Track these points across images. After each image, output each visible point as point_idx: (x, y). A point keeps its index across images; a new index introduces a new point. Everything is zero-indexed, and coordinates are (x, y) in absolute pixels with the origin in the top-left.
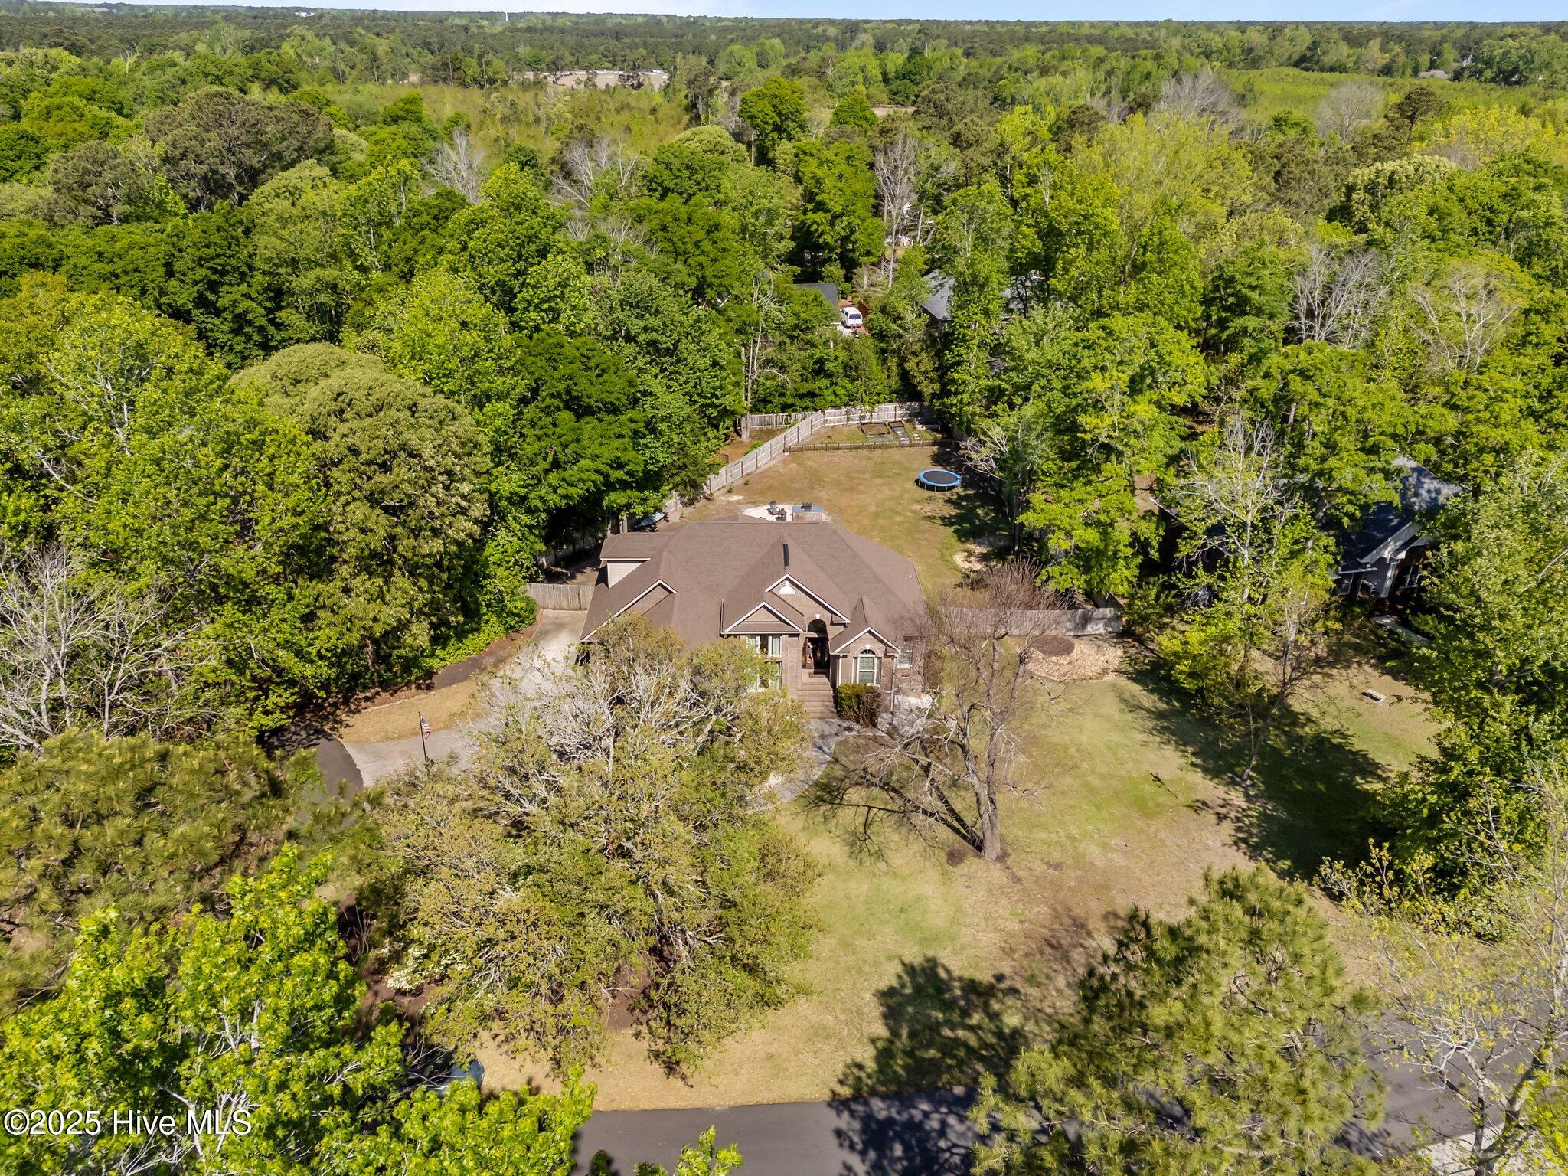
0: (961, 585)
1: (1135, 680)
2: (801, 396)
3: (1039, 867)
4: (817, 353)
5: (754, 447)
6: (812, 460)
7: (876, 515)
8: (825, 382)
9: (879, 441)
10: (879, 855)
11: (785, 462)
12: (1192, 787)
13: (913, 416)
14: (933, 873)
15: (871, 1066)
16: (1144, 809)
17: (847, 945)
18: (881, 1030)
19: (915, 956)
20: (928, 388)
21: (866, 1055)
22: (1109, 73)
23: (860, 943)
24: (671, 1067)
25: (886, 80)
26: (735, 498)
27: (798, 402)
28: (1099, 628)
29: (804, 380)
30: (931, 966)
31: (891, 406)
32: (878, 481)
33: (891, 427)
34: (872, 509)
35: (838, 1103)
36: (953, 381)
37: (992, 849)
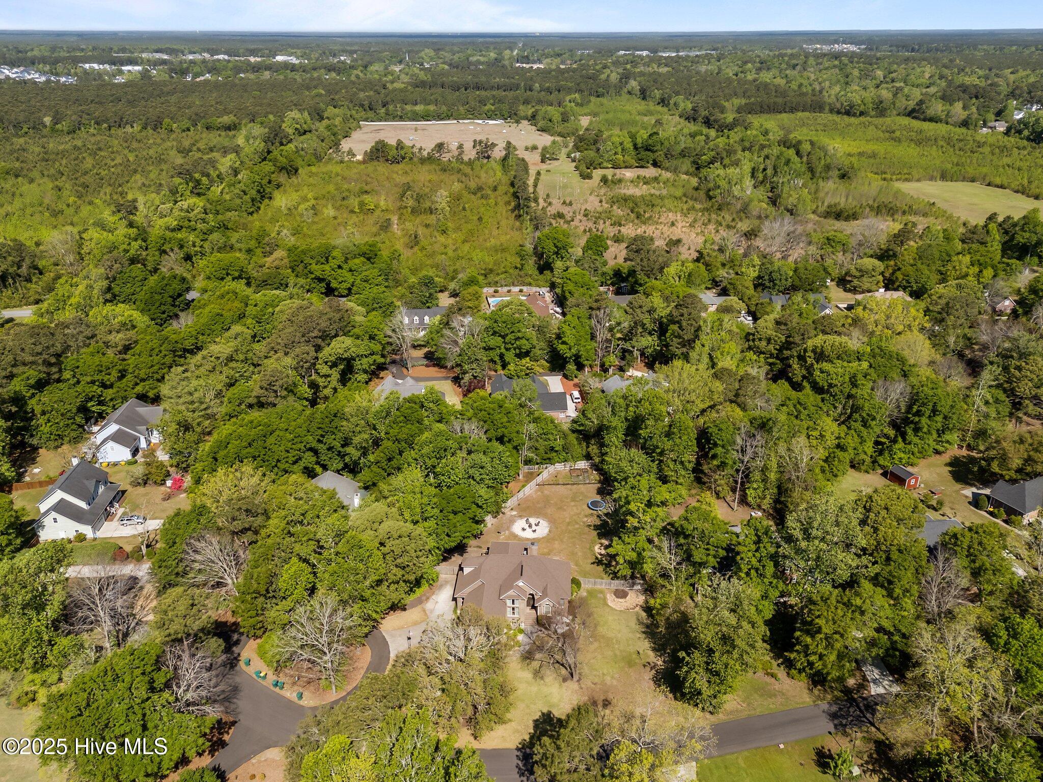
0: (593, 563)
1: (645, 611)
2: (545, 459)
3: (589, 684)
4: (551, 444)
5: (524, 486)
6: (548, 490)
7: (569, 524)
8: (555, 454)
9: (576, 480)
10: (542, 678)
11: (536, 491)
12: (648, 657)
13: (591, 467)
14: (557, 685)
15: (528, 740)
16: (630, 664)
17: (528, 707)
18: (532, 731)
19: (545, 711)
21: (527, 738)
22: (767, 157)
23: (532, 706)
24: (476, 738)
25: (636, 147)
28: (639, 587)
29: (546, 453)
30: (550, 713)
31: (583, 462)
32: (573, 504)
33: (584, 471)
34: (568, 520)
35: (518, 749)
37: (576, 677)
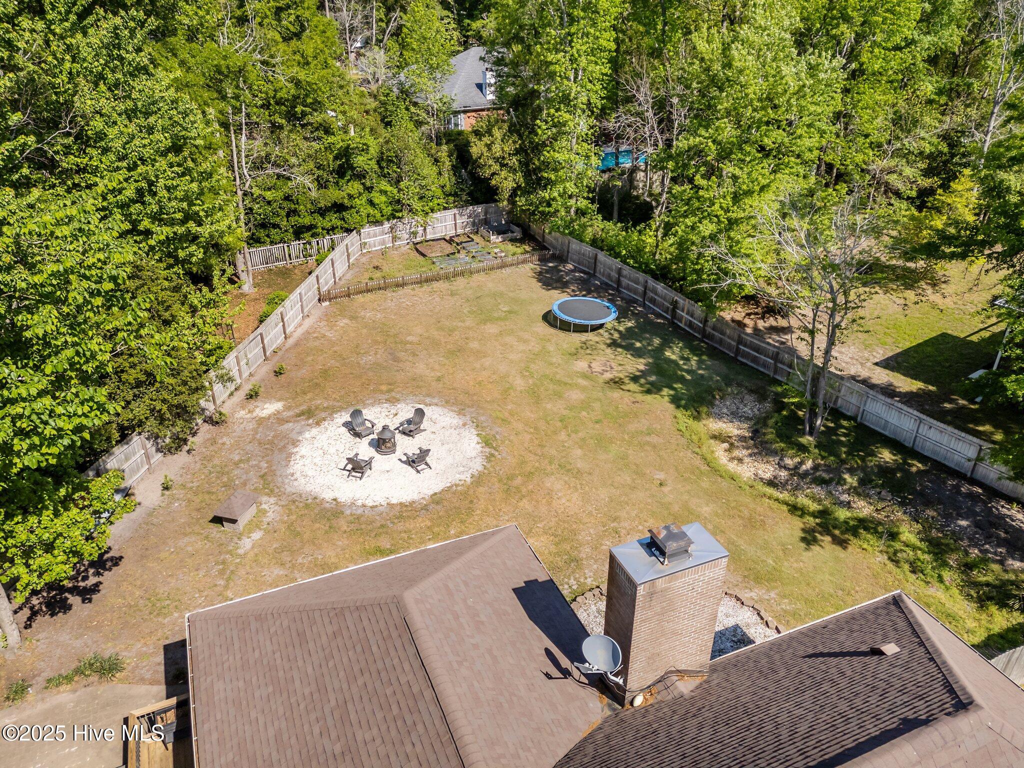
2: (322, 212)
4: (337, 141)
5: (275, 302)
6: (369, 308)
8: (355, 187)
9: (449, 267)
11: (328, 318)
13: (481, 225)
20: (506, 181)
26: (269, 408)
27: (320, 222)
29: (322, 185)
31: (449, 214)
33: (455, 243)
36: (546, 165)
